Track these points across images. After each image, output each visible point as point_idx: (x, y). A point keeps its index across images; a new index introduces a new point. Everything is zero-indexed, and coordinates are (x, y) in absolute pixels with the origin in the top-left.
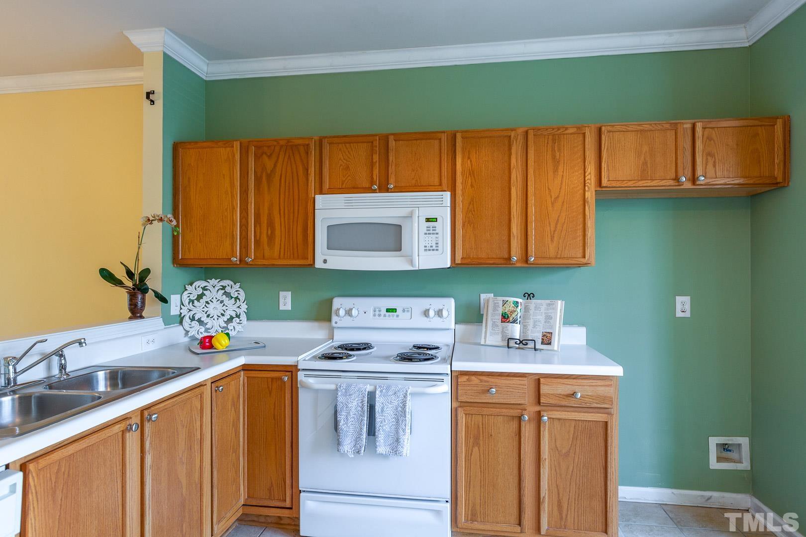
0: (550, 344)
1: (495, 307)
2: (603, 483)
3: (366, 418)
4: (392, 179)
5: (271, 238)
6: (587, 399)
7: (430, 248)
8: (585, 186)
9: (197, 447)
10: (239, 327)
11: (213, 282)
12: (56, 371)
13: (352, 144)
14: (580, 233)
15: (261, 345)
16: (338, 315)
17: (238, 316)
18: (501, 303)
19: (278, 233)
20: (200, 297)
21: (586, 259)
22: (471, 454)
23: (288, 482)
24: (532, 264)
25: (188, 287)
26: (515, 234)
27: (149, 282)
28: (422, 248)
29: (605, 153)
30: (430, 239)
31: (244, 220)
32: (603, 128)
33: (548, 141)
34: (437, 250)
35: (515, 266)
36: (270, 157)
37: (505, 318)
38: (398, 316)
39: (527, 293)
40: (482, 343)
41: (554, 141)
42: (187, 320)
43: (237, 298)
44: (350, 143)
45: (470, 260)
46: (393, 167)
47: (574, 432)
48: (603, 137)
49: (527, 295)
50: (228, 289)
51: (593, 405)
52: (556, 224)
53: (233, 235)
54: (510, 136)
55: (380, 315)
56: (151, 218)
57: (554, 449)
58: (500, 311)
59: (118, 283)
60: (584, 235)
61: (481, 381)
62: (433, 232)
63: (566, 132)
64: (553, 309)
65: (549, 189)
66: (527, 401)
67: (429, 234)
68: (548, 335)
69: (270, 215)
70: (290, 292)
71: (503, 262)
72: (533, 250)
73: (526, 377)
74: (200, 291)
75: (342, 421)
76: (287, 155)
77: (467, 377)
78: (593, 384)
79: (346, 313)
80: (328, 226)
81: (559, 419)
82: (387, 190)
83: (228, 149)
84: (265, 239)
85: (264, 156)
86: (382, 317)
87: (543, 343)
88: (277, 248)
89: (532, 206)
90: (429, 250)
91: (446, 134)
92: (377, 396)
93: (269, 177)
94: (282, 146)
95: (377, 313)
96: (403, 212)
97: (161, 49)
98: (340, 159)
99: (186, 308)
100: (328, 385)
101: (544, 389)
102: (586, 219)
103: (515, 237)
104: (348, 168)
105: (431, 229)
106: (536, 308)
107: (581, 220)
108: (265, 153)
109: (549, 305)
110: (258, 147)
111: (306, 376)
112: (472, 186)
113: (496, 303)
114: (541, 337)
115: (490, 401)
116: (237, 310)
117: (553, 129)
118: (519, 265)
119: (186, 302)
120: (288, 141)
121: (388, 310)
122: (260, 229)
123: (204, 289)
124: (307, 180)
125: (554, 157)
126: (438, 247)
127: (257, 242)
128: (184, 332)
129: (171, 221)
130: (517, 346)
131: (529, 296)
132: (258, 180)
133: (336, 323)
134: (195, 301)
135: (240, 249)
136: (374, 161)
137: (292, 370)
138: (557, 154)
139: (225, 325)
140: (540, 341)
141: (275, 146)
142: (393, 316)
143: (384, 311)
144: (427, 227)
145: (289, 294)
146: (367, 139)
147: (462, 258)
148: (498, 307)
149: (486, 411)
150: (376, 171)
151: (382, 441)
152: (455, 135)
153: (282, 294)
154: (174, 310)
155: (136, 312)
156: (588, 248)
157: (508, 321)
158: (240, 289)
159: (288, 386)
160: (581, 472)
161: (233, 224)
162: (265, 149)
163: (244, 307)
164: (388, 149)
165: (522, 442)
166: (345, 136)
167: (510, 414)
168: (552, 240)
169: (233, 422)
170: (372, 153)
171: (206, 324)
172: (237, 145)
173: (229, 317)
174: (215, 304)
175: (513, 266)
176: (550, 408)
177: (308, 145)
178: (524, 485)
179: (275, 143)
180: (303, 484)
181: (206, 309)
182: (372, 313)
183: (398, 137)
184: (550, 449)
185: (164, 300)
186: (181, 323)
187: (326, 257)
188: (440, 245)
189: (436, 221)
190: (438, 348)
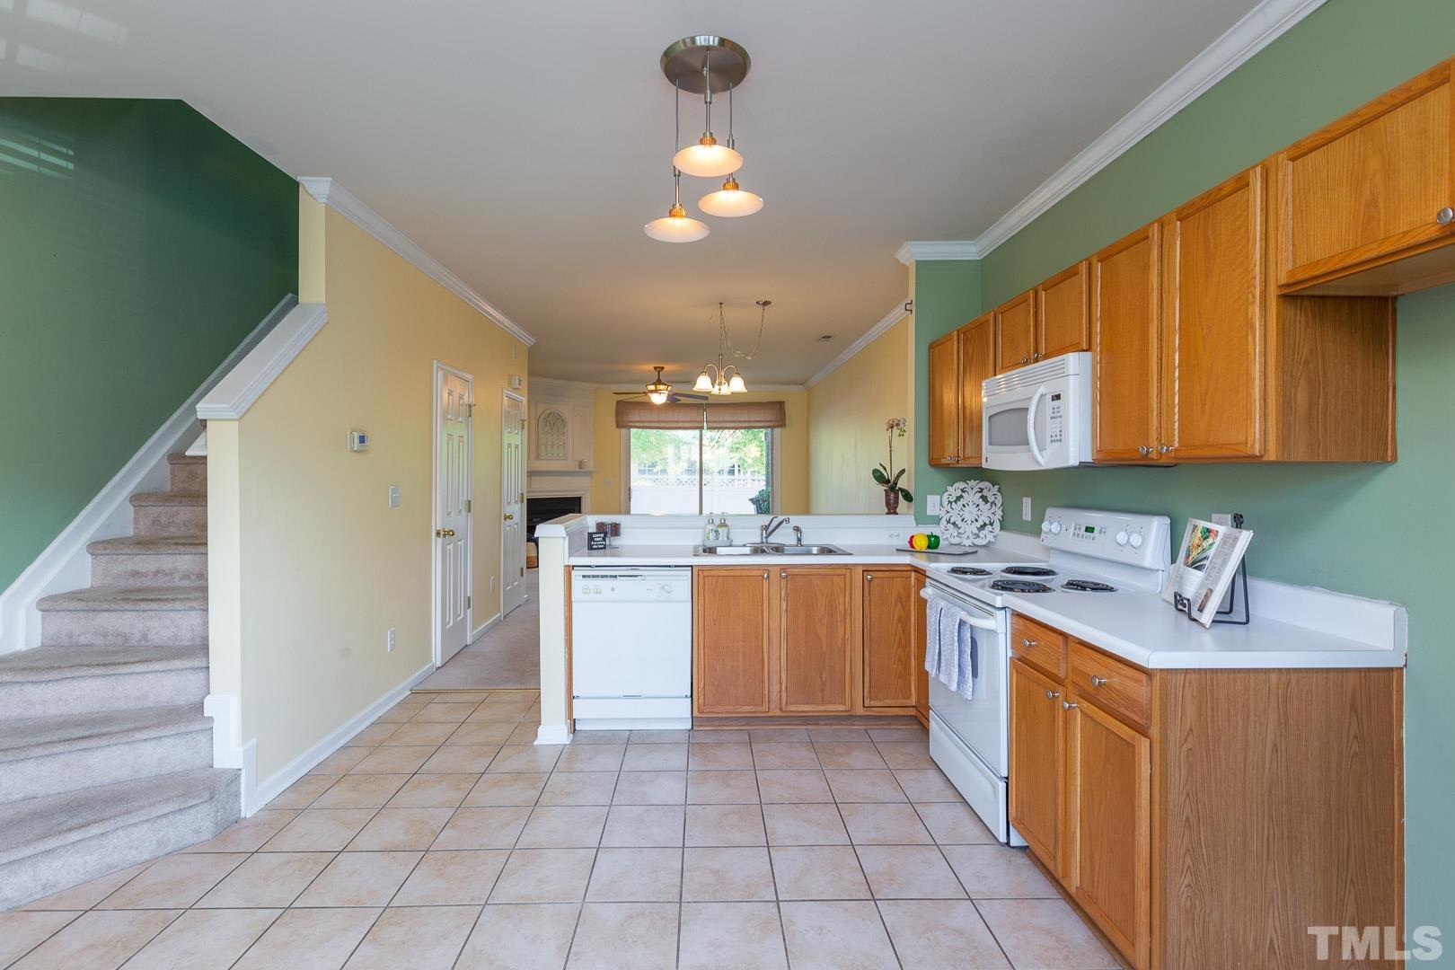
0: (1203, 610)
4: (1042, 346)
5: (971, 433)
6: (1114, 695)
7: (1055, 438)
10: (989, 537)
11: (972, 483)
13: (1015, 309)
17: (991, 524)
18: (1191, 530)
20: (959, 498)
21: (1250, 445)
25: (949, 488)
26: (1154, 405)
28: (1048, 438)
30: (1055, 426)
31: (958, 416)
33: (1199, 221)
34: (1061, 441)
39: (1237, 516)
41: (1207, 220)
43: (993, 503)
44: (1014, 307)
45: (1104, 455)
49: (1237, 518)
50: (985, 493)
51: (1121, 709)
52: (1209, 380)
53: (953, 433)
61: (1027, 629)
62: (1058, 415)
63: (1220, 194)
65: (1199, 313)
67: (1055, 418)
68: (1209, 594)
69: (970, 409)
72: (1176, 432)
74: (959, 493)
78: (1122, 672)
80: (989, 418)
81: (1090, 717)
83: (951, 341)
84: (967, 435)
85: (968, 343)
87: (1200, 607)
90: (1055, 441)
91: (1084, 263)
94: (976, 328)
97: (913, 259)
98: (1008, 330)
99: (944, 510)
101: (1075, 661)
103: (1153, 411)
104: (1013, 339)
105: (1056, 411)
108: (969, 339)
110: (964, 334)
114: (1203, 598)
116: (992, 517)
117: (1202, 198)
119: (945, 503)
120: (978, 320)
123: (963, 491)
124: (988, 362)
126: (1061, 436)
127: (964, 439)
130: (1181, 607)
131: (1238, 520)
133: (1043, 540)
134: (954, 503)
135: (956, 446)
136: (1029, 324)
140: (1200, 603)
141: (972, 329)
144: (1053, 409)
145: (1030, 500)
146: (1024, 297)
147: (1098, 452)
150: (1031, 338)
152: (1091, 261)
153: (1025, 499)
154: (931, 510)
155: (892, 509)
156: (1251, 423)
158: (997, 493)
161: (953, 421)
162: (968, 333)
163: (999, 514)
164: (1039, 305)
168: (1203, 411)
169: (900, 617)
170: (1028, 313)
171: (959, 528)
172: (955, 335)
173: (982, 524)
174: (972, 508)
177: (989, 321)
179: (972, 326)
181: (961, 513)
185: (909, 499)
186: (939, 524)
187: (987, 455)
188: (1063, 433)
189: (1059, 399)
190: (1111, 590)
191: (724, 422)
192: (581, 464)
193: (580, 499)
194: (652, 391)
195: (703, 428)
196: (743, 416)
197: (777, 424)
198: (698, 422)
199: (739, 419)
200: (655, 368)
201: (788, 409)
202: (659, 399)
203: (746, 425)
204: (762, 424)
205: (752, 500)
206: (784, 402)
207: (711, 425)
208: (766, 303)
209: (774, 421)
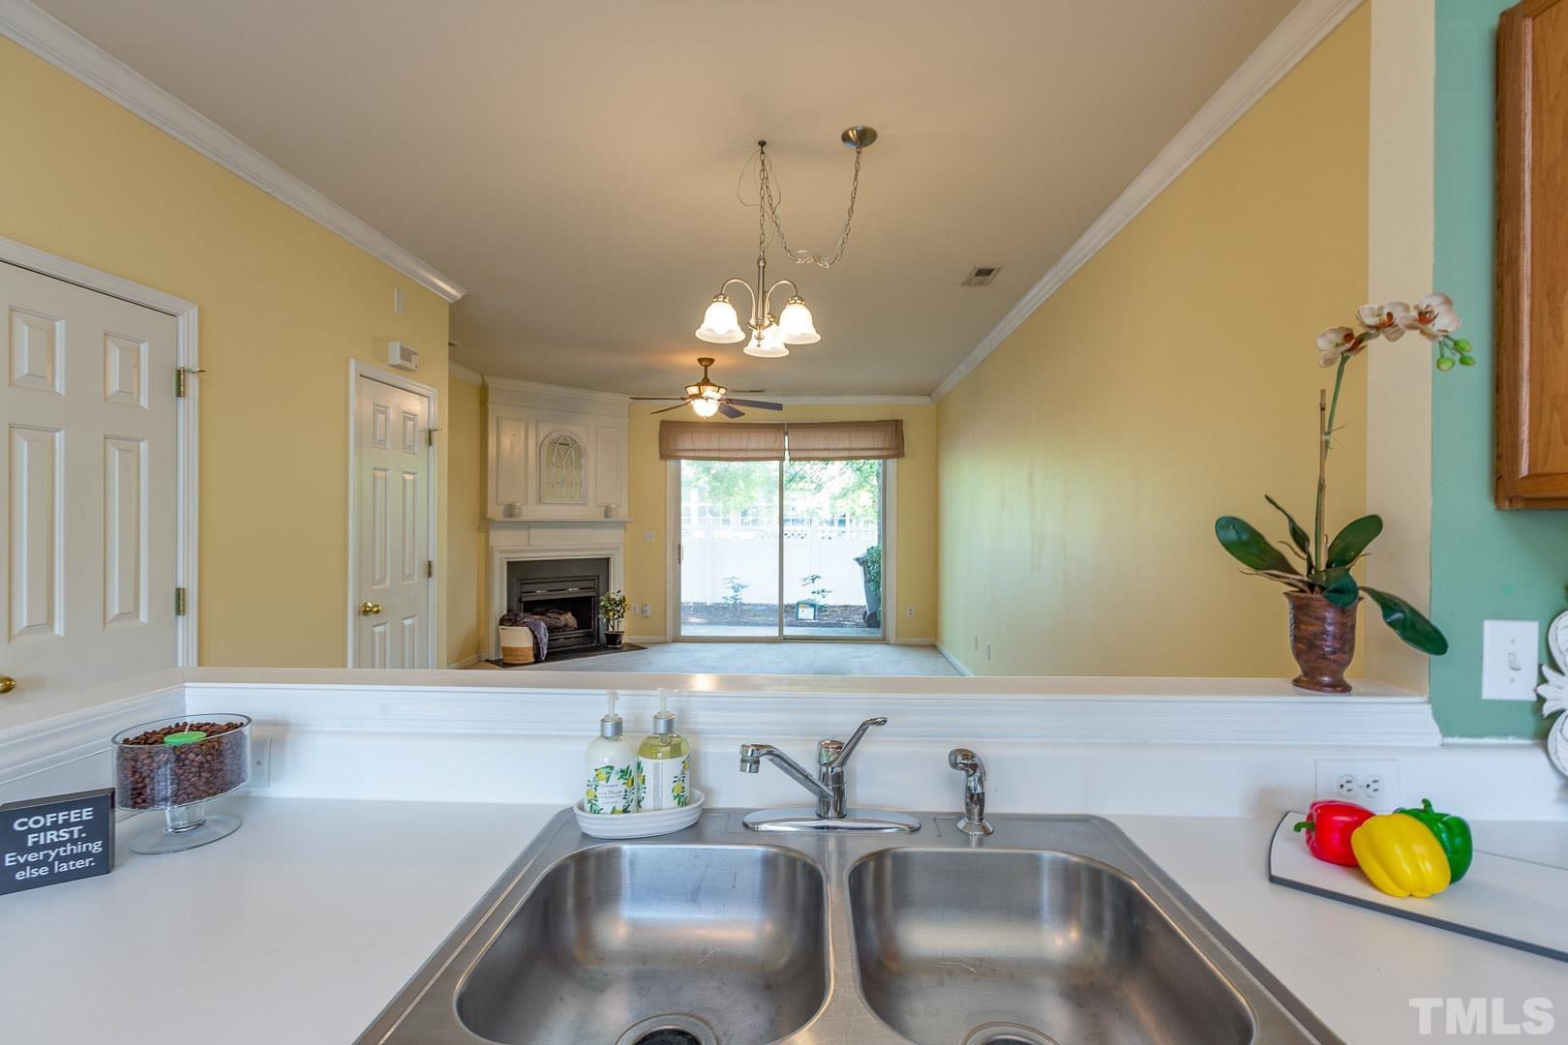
191: (814, 450)
192: (608, 511)
193: (607, 560)
194: (693, 397)
195: (782, 459)
196: (843, 441)
197: (891, 453)
198: (777, 450)
199: (836, 447)
200: (700, 360)
201: (910, 434)
202: (706, 407)
203: (846, 454)
204: (869, 453)
205: (857, 560)
206: (901, 421)
207: (796, 454)
208: (865, 137)
209: (888, 449)
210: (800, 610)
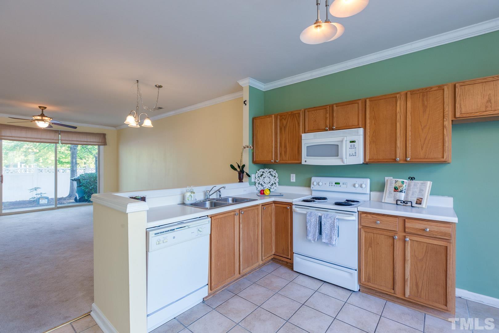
0: (420, 204)
1: (391, 183)
2: (444, 279)
3: (318, 226)
4: (335, 125)
5: (285, 152)
6: (434, 233)
7: (352, 155)
8: (444, 118)
9: (256, 227)
10: (275, 188)
11: (266, 170)
12: (218, 197)
13: (317, 111)
14: (440, 144)
15: (282, 195)
16: (313, 185)
17: (275, 184)
18: (394, 182)
19: (288, 150)
20: (262, 175)
21: (444, 158)
22: (368, 251)
23: (290, 248)
24: (409, 162)
25: (258, 171)
26: (399, 146)
27: (244, 169)
28: (348, 155)
29: (458, 98)
30: (352, 151)
31: (276, 146)
32: (457, 85)
33: (420, 96)
34: (355, 156)
35: (399, 163)
36: (285, 119)
37: (396, 189)
38: (340, 186)
39: (411, 177)
40: (383, 201)
41: (423, 96)
42: (257, 184)
43: (275, 176)
44: (316, 110)
45: (373, 160)
46: (336, 119)
47: (426, 250)
48: (457, 90)
49: (410, 178)
50: (271, 173)
51: (437, 237)
52: (425, 140)
53: (272, 151)
54: (396, 97)
55: (332, 185)
56: (245, 147)
57: (413, 256)
58: (394, 185)
59: (235, 169)
60: (443, 145)
61: (373, 217)
62: (354, 147)
63: (430, 90)
64: (424, 186)
65: (420, 122)
66: (398, 230)
67: (352, 148)
68: (420, 199)
69: (285, 143)
70: (295, 175)
71: (391, 161)
72: (410, 154)
73: (397, 217)
74: (262, 173)
75: (308, 227)
76: (291, 118)
77: (365, 215)
78: (438, 225)
79: (317, 184)
80: (307, 147)
81: (417, 241)
82: (333, 130)
83: (270, 118)
84: (283, 153)
85: (283, 120)
86: (333, 186)
87: (416, 203)
88: (288, 156)
89: (409, 132)
90: (352, 156)
91: (361, 101)
92: (322, 218)
93: (285, 127)
94: (289, 115)
95: (331, 184)
96: (340, 139)
97: (248, 85)
98: (312, 117)
99: (257, 179)
100: (304, 211)
101: (408, 225)
102: (445, 137)
103: (398, 148)
104: (315, 121)
105: (353, 146)
106: (415, 185)
107: (441, 137)
108: (284, 118)
109: (422, 183)
110: (281, 116)
111: (296, 207)
112: (375, 124)
113: (391, 182)
114: (416, 200)
115: (378, 227)
116: (275, 181)
117: (423, 90)
118: (401, 162)
119: (257, 177)
120: (292, 112)
121: (336, 183)
122: (282, 149)
123: (263, 172)
124: (299, 127)
125: (423, 104)
126: (356, 154)
127: (281, 154)
128: (256, 188)
129: (251, 147)
130: (402, 204)
131: (412, 179)
132: (281, 129)
133: (313, 188)
134: (260, 177)
135: (275, 156)
136: (327, 117)
137: (291, 204)
138: (426, 103)
139: (270, 187)
140: (415, 202)
141: (287, 115)
142: (338, 186)
143: (334, 184)
144: (351, 145)
145: (294, 175)
146: (324, 107)
147: (369, 159)
148: (393, 183)
149: (375, 231)
150: (328, 121)
151: (324, 237)
152: (366, 100)
153: (292, 175)
154: (253, 180)
155: (241, 180)
156: (445, 153)
157: (397, 191)
158: (276, 173)
159: (289, 210)
160: (430, 271)
161: (272, 147)
162: (283, 116)
163: (277, 180)
164: (333, 111)
165: (395, 249)
166: (314, 108)
167: (388, 235)
168: (422, 149)
169: (270, 222)
170: (326, 113)
171: (264, 186)
172: (273, 116)
173: (272, 184)
174: (267, 178)
175: (398, 163)
176: (411, 235)
177: (299, 113)
178: (396, 270)
179: (287, 114)
180: (295, 250)
181: (263, 180)
182: (328, 184)
183: (338, 105)
184: (411, 256)
185: (249, 176)
186: (255, 185)
187: (306, 160)
188: (357, 153)
189: (355, 142)
190: (358, 202)
191: (72, 141)
194: (38, 120)
195: (57, 143)
196: (84, 139)
197: (102, 144)
198: (56, 140)
199: (81, 140)
200: (40, 107)
201: (107, 137)
202: (43, 125)
204: (94, 143)
206: (105, 134)
207: (64, 142)
208: (160, 87)
209: (101, 142)
210: (40, 201)
